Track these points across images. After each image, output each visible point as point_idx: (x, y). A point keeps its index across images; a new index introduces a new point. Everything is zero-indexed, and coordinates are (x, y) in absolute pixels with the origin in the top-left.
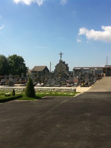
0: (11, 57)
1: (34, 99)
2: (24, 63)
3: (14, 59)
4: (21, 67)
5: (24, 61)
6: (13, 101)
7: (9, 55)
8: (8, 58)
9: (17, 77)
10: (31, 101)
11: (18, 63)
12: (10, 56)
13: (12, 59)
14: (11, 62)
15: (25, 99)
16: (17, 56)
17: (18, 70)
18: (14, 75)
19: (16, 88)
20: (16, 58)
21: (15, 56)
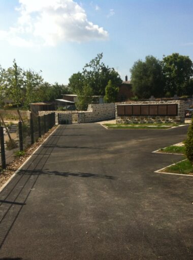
0: (168, 59)
8: (161, 62)
14: (170, 68)
21: (175, 56)
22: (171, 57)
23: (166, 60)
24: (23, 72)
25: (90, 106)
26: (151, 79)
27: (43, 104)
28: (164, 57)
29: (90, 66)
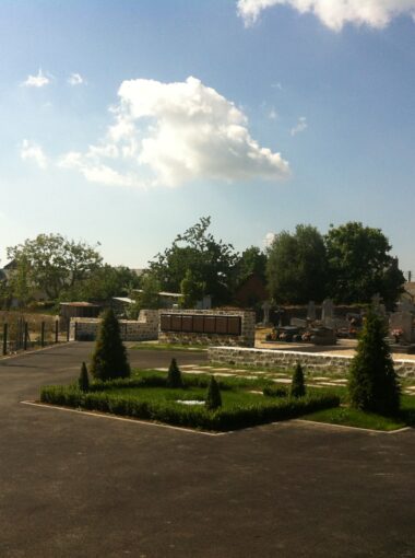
0: (338, 232)
1: (390, 427)
2: (387, 253)
3: (351, 241)
4: (375, 270)
5: (389, 248)
6: (285, 424)
7: (332, 226)
8: (326, 237)
9: (357, 310)
10: (372, 432)
11: (364, 258)
12: (336, 227)
13: (342, 241)
14: (339, 250)
15: (345, 421)
16: (364, 227)
17: (363, 282)
18: (349, 304)
19: (328, 358)
20: (356, 235)
21: (353, 228)
22: (344, 229)
23: (333, 234)
24: (64, 244)
25: (142, 312)
26: (301, 268)
27: (85, 304)
28: (331, 229)
29: (185, 238)
